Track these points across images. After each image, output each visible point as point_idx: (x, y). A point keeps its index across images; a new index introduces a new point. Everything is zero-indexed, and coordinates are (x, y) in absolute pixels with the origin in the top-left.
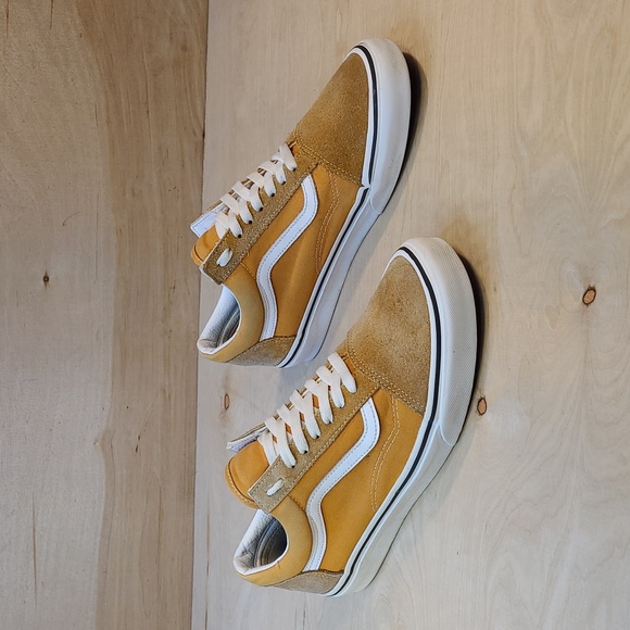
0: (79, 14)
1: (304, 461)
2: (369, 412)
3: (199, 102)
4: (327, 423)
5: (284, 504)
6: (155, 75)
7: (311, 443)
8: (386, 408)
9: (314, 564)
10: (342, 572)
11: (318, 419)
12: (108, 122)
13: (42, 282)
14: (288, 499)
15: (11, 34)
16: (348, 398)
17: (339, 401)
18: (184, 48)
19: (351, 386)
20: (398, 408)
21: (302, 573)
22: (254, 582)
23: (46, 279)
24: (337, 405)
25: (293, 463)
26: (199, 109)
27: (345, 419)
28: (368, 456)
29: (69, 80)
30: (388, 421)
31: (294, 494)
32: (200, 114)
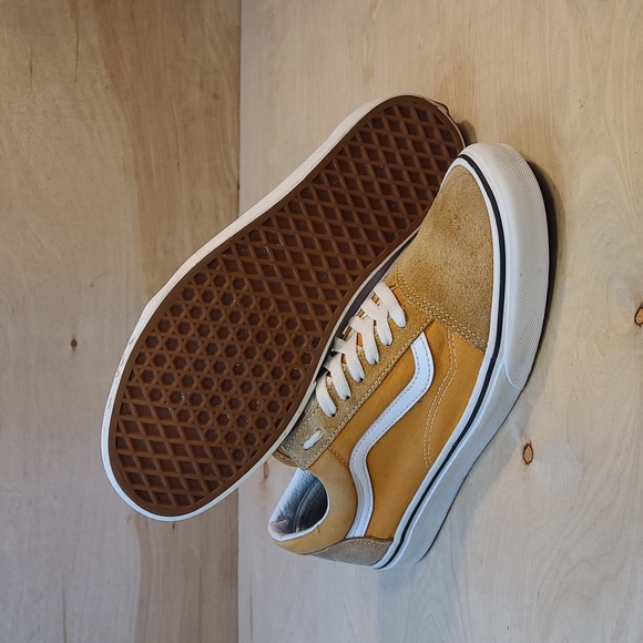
0: (105, 66)
1: (345, 408)
2: (421, 349)
3: (232, 153)
4: (372, 363)
5: (323, 460)
6: (186, 126)
7: (354, 387)
8: (442, 344)
9: (359, 530)
10: (391, 539)
11: (361, 358)
12: (137, 176)
13: (70, 347)
14: (327, 454)
15: (35, 90)
16: (396, 333)
17: (385, 336)
18: (216, 97)
19: (399, 319)
20: (455, 343)
21: (345, 539)
22: (291, 549)
23: (74, 344)
24: (383, 342)
25: (333, 410)
26: (233, 160)
27: (392, 358)
28: (420, 401)
29: (96, 134)
30: (444, 360)
31: (335, 447)
32: (234, 165)
